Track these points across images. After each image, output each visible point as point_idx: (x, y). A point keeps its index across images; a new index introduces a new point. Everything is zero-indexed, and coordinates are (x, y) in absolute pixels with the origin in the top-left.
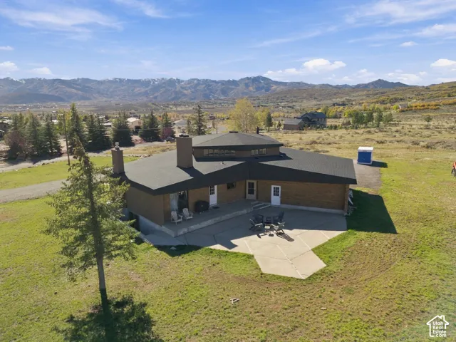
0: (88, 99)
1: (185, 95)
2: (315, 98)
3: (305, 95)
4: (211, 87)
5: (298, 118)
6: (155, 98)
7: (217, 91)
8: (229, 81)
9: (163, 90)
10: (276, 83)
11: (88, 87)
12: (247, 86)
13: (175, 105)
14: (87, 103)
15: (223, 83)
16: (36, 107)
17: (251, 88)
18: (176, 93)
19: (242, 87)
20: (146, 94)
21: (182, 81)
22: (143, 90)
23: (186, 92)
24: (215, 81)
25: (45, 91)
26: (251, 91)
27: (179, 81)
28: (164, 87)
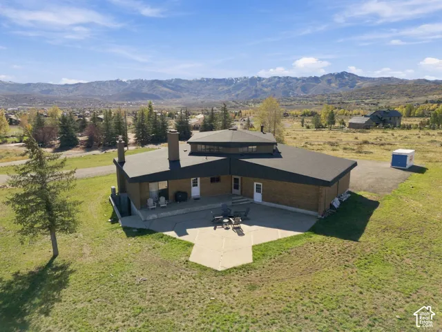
0: (179, 97)
1: (264, 92)
2: (407, 95)
3: (395, 91)
4: (291, 85)
5: (366, 116)
6: (237, 95)
7: (297, 87)
8: (311, 78)
9: (244, 88)
10: (362, 78)
11: (180, 87)
12: (329, 82)
13: (254, 103)
14: (178, 101)
15: (304, 80)
16: (137, 104)
17: (333, 85)
18: (256, 91)
19: (323, 84)
20: (229, 92)
21: (264, 79)
22: (226, 88)
23: (265, 89)
24: (296, 79)
25: (145, 90)
26: (333, 88)
27: (260, 79)
28: (245, 85)
